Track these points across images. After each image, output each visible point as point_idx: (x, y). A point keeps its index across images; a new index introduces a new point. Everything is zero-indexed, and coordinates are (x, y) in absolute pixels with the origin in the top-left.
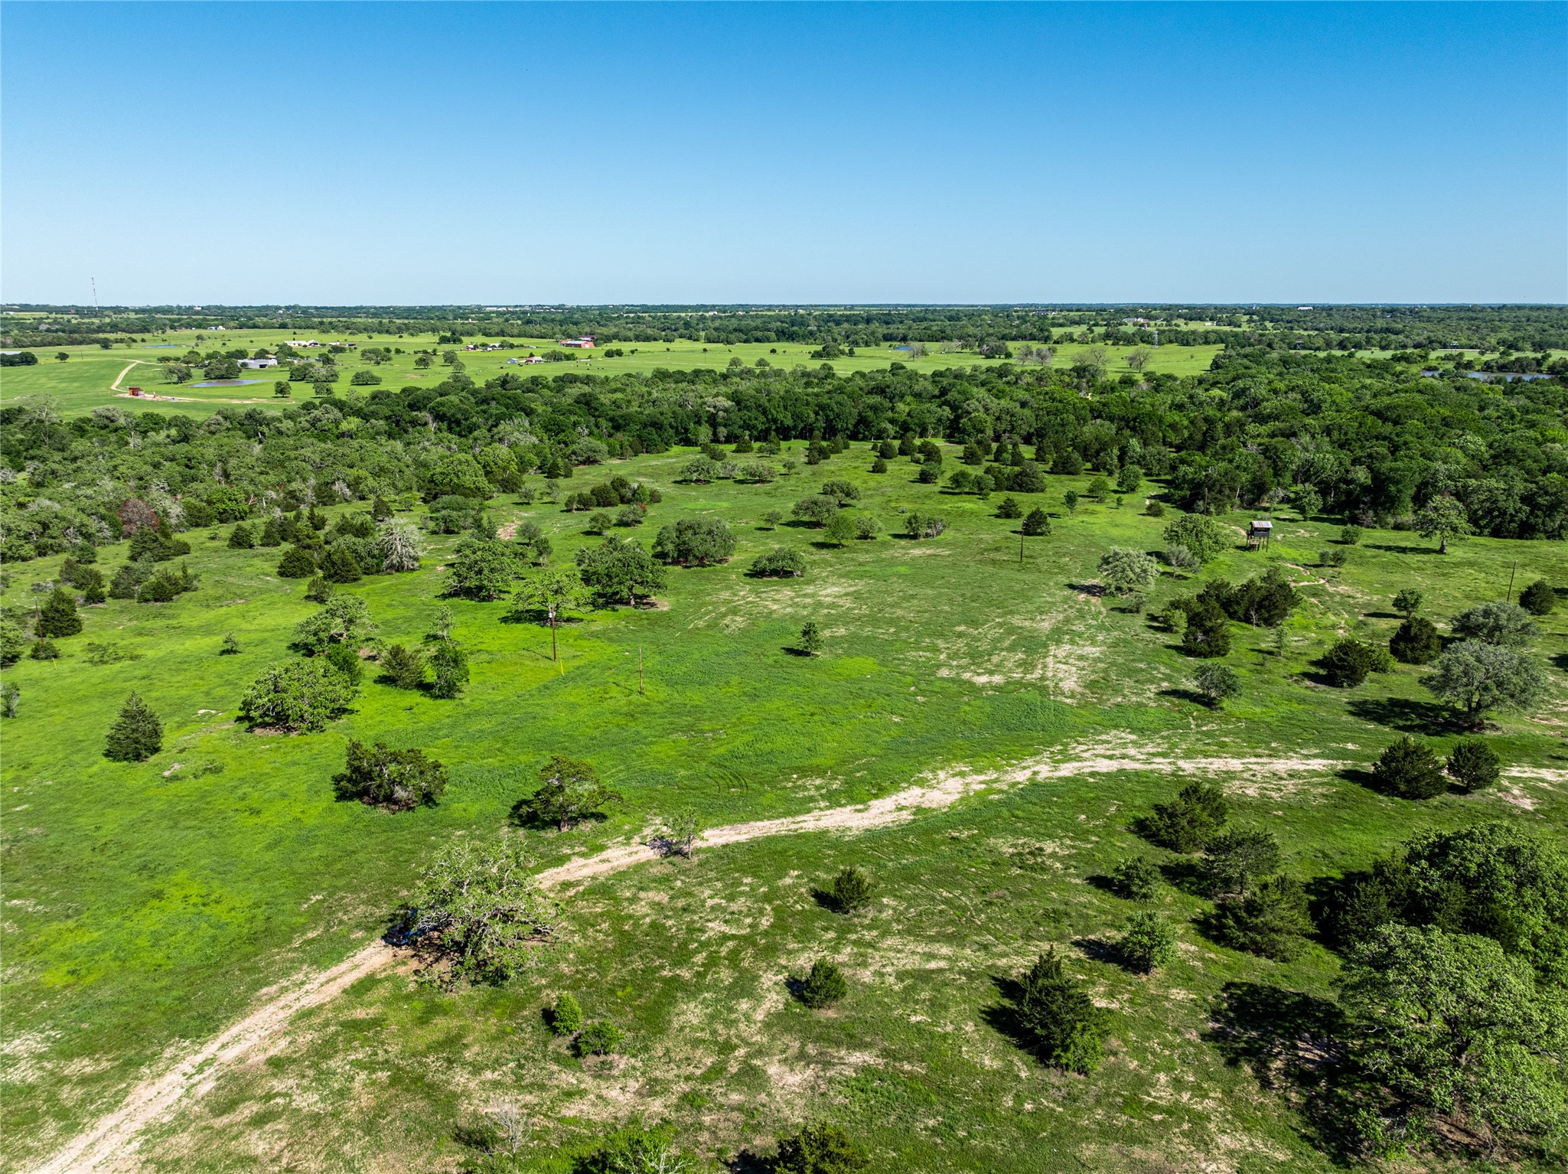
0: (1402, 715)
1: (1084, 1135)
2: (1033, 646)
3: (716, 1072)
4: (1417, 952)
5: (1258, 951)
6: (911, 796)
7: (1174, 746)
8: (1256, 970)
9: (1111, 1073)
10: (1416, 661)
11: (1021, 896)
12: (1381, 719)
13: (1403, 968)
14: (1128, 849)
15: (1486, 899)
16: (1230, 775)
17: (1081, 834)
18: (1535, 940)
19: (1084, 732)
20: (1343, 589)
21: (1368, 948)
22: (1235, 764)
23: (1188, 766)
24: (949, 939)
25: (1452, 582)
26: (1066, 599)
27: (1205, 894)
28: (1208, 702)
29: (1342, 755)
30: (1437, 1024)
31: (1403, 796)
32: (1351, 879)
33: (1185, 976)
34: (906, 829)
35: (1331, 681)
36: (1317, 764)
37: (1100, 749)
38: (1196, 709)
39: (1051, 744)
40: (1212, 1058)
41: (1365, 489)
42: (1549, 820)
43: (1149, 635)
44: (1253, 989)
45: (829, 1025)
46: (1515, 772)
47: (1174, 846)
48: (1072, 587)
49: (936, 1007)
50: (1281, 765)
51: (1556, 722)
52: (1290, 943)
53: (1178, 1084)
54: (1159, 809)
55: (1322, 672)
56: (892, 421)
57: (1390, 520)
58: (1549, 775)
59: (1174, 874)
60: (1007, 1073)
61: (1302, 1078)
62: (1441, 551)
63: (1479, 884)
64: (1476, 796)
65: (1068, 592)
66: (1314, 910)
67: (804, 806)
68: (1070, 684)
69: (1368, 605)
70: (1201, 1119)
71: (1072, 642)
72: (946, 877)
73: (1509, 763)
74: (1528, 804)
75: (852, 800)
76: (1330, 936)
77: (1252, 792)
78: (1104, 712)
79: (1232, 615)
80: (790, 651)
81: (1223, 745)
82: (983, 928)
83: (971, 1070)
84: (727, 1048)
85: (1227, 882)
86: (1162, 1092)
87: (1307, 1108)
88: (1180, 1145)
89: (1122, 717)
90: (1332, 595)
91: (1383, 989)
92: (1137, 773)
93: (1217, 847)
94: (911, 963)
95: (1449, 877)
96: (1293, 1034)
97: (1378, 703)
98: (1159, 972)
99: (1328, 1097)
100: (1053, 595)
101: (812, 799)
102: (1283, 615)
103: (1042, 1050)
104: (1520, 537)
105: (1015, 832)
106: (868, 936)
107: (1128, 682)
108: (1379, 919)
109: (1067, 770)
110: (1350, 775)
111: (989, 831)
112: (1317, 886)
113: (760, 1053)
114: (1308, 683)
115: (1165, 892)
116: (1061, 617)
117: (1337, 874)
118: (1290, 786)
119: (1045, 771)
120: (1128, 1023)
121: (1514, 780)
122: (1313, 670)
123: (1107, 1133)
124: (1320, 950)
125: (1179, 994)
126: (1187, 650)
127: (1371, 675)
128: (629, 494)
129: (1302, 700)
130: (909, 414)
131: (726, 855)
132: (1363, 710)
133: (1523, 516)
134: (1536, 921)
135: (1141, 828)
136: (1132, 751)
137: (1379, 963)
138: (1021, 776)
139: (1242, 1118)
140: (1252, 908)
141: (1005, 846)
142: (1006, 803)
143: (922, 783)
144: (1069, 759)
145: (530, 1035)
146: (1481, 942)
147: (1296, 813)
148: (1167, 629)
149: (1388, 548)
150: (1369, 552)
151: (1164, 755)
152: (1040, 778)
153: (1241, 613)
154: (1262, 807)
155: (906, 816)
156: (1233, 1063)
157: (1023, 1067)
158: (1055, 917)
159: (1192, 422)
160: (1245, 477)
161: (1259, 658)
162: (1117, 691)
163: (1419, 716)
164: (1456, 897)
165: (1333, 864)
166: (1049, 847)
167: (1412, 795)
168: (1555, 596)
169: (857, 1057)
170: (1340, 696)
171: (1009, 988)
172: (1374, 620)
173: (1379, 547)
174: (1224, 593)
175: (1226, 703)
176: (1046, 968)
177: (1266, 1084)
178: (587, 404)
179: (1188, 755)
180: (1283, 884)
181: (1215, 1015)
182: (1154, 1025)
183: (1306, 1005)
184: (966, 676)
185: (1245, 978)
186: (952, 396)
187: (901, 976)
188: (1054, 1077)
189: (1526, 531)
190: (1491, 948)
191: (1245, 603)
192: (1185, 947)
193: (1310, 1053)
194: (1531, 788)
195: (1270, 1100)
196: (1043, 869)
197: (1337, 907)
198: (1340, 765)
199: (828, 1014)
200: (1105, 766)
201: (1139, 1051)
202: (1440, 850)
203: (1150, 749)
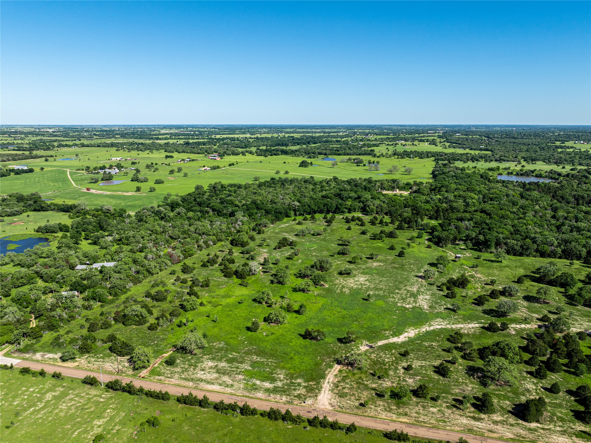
0: (492, 313)
1: (452, 386)
2: (414, 296)
3: (400, 380)
4: (494, 360)
5: (471, 361)
6: (406, 334)
7: (450, 322)
8: (471, 363)
9: (453, 378)
10: (495, 299)
11: (432, 353)
12: (488, 314)
13: (492, 362)
14: (448, 345)
15: (504, 351)
16: (461, 328)
17: (438, 341)
18: (511, 357)
19: (432, 319)
20: (479, 275)
21: (487, 360)
22: (462, 326)
23: (454, 327)
24: (424, 360)
25: (503, 273)
26: (417, 281)
27: (461, 352)
28: (454, 311)
29: (481, 323)
30: (496, 369)
31: (493, 332)
32: (485, 348)
33: (461, 365)
34: (408, 341)
35: (478, 304)
36: (477, 325)
37: (436, 323)
38: (452, 313)
39: (427, 322)
40: (467, 376)
41: (483, 242)
42: (517, 336)
43: (438, 292)
44: (471, 366)
45: (412, 373)
46: (512, 326)
47: (455, 343)
48: (417, 276)
49: (426, 370)
50: (470, 326)
51: (521, 314)
52: (475, 359)
53: (463, 379)
54: (450, 336)
55: (476, 302)
56: (346, 208)
57: (489, 250)
58: (518, 326)
59: (457, 348)
60: (439, 379)
61: (479, 377)
62: (501, 262)
63: (503, 350)
64: (505, 331)
65: (416, 278)
66: (479, 354)
67: (387, 338)
68: (426, 307)
69: (484, 281)
70: (466, 383)
71: (423, 295)
72: (419, 350)
73: (511, 324)
74: (514, 333)
75: (396, 336)
76: (482, 358)
77: (466, 332)
78: (435, 314)
79: (455, 286)
80: (364, 299)
81: (459, 321)
82: (428, 359)
83: (435, 379)
84: (399, 377)
85: (465, 349)
86: (461, 380)
87: (480, 382)
88: (465, 386)
89: (438, 315)
90: (476, 278)
91: (490, 365)
92: (445, 328)
93: (464, 344)
94: (420, 364)
95: (498, 348)
96: (477, 372)
97: (487, 310)
98: (457, 364)
99: (483, 380)
100: (413, 279)
101: (389, 336)
102: (467, 285)
103: (444, 376)
104: (520, 256)
105: (427, 341)
106: (411, 360)
107: (437, 306)
108: (489, 355)
109: (432, 328)
110: (483, 328)
111: (422, 341)
112: (479, 350)
113: (404, 377)
114: (473, 305)
115: (455, 352)
116: (417, 287)
117: (482, 347)
118: (473, 330)
119: (428, 329)
120: (454, 371)
121: (512, 327)
122: (474, 301)
123: (455, 385)
124: (480, 360)
125: (460, 367)
126: (447, 296)
127: (486, 302)
128: (289, 243)
129: (473, 310)
130: (351, 206)
131: (380, 347)
132: (485, 312)
133: (520, 251)
134: (511, 355)
135: (448, 340)
136: (442, 323)
137: (489, 362)
138: (424, 330)
139: (472, 383)
140: (470, 354)
141: (426, 344)
142: (423, 335)
143: (406, 332)
144: (431, 326)
145: (371, 377)
146: (502, 358)
147: (474, 335)
148: (442, 290)
149: (489, 261)
150: (485, 262)
151: (449, 324)
152: (428, 330)
153: (457, 285)
154: (468, 335)
155: (407, 339)
156: (470, 376)
157: (441, 378)
158: (438, 356)
159: (432, 207)
160: (452, 237)
161: (462, 298)
162: (436, 308)
163: (496, 313)
164: (499, 351)
165: (481, 346)
166: (434, 344)
167: (494, 332)
168: (524, 278)
169: (418, 378)
170: (480, 308)
171: (435, 367)
172: (486, 286)
173: (486, 260)
174: (453, 281)
175: (457, 311)
176: (441, 364)
177: (474, 379)
178: (255, 203)
179: (453, 324)
180: (474, 350)
181: (466, 370)
182: (458, 372)
183: (479, 368)
184: (404, 305)
185: (470, 365)
186: (362, 199)
187: (419, 366)
188: (446, 379)
189: (521, 255)
190: (503, 359)
191: (458, 283)
192: (460, 360)
193: (480, 375)
194: (515, 329)
195: (475, 381)
196: (434, 348)
197: (483, 353)
198: (481, 325)
199: (411, 372)
200: (439, 327)
201: (456, 375)
202: (497, 344)
203: (446, 323)
